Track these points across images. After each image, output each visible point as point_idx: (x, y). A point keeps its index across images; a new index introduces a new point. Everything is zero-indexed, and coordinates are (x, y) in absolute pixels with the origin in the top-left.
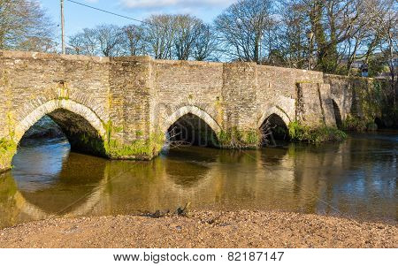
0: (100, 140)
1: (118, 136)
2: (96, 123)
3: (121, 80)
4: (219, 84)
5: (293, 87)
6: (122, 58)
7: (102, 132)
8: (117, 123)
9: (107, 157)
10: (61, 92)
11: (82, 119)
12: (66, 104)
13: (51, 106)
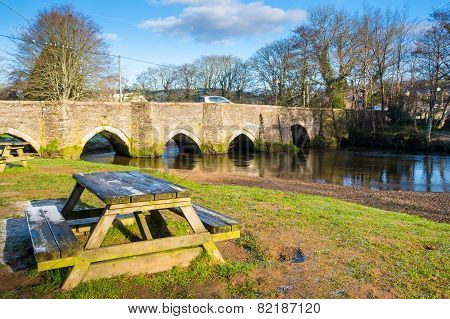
0: (127, 148)
1: (137, 146)
2: (124, 138)
3: (137, 115)
4: (201, 116)
5: (258, 117)
6: (138, 103)
7: (128, 143)
8: (135, 138)
9: (131, 157)
10: (105, 122)
11: (117, 136)
12: (107, 128)
13: (99, 129)
